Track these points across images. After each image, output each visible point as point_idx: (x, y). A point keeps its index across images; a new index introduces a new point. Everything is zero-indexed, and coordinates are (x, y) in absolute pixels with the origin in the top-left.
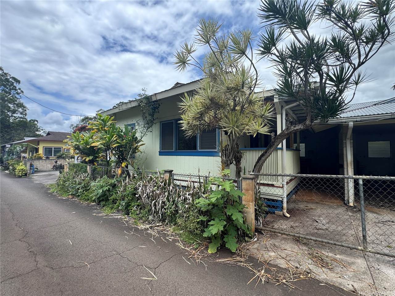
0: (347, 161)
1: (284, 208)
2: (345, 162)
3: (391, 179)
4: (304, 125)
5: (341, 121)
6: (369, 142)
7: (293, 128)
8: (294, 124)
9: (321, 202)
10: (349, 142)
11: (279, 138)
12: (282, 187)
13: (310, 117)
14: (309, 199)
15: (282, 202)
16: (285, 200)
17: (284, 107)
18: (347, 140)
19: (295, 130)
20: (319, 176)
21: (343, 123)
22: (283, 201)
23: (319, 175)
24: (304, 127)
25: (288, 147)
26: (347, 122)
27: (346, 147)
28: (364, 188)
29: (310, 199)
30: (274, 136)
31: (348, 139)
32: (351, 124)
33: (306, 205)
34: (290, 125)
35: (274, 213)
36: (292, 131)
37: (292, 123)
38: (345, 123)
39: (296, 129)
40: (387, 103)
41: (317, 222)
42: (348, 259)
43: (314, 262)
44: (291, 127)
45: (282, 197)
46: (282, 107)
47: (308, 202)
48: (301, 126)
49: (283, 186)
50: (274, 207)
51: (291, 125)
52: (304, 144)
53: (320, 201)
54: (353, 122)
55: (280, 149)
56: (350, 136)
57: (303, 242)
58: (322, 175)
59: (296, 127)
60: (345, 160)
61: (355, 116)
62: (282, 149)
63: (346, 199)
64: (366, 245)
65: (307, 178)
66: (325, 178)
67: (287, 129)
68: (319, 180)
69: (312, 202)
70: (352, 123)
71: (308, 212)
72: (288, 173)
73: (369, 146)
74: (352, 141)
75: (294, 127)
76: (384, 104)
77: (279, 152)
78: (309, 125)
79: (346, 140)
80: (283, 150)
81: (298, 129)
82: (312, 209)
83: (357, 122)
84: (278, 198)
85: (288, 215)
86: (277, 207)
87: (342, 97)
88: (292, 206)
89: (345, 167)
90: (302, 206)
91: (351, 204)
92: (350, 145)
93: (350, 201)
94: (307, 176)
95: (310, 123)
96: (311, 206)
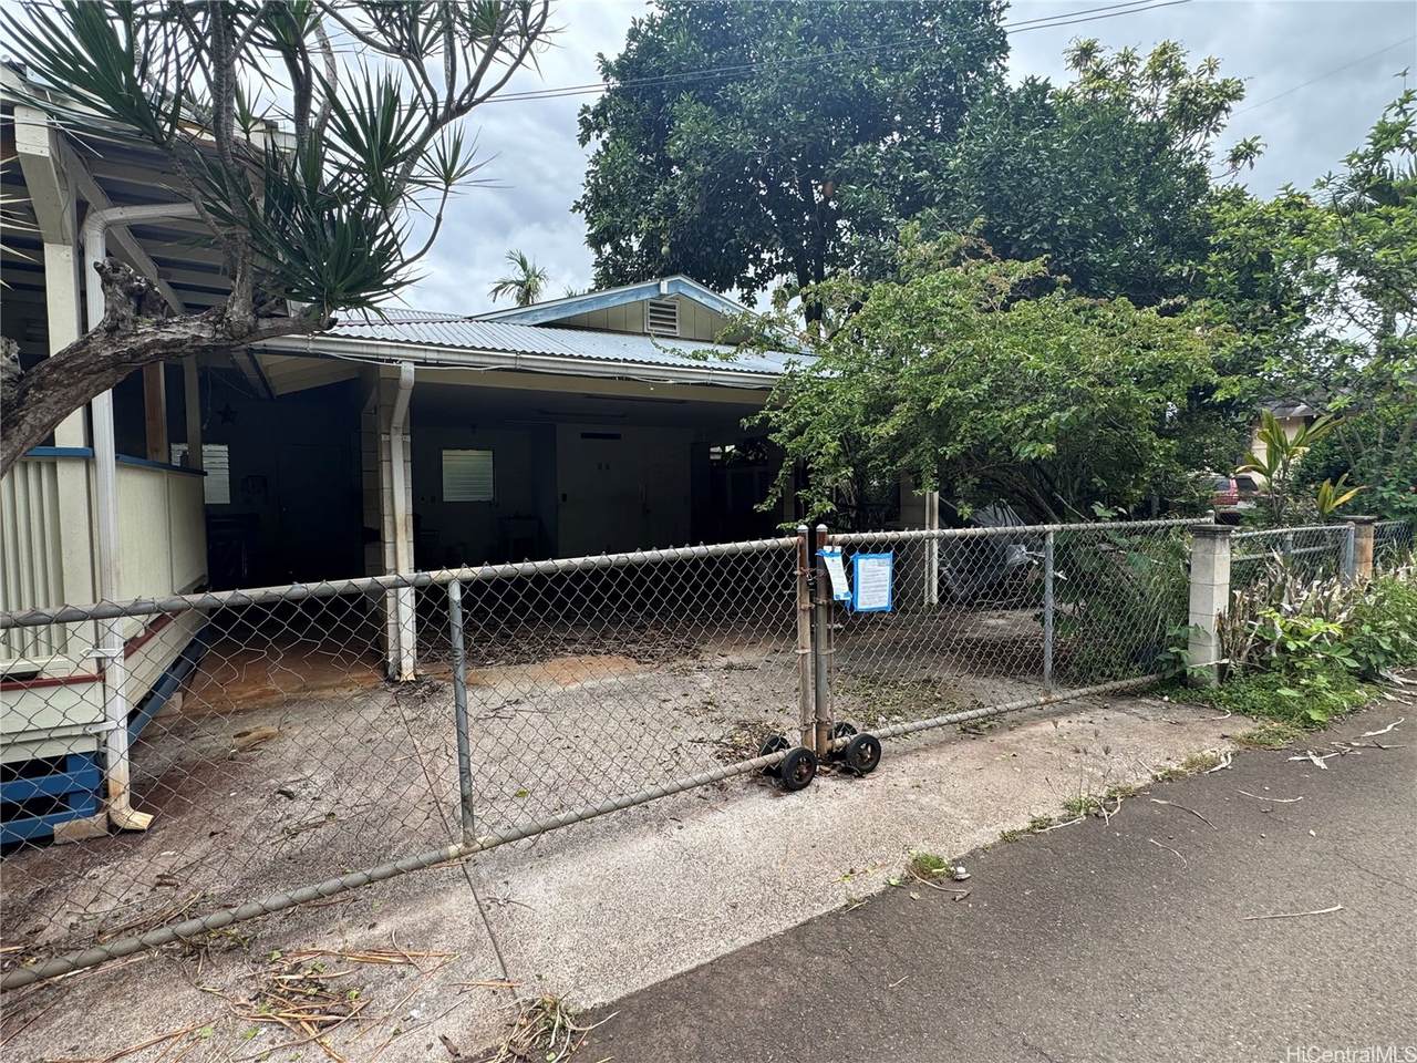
0: (393, 515)
1: (111, 790)
2: (387, 519)
3: (537, 569)
4: (215, 323)
5: (374, 350)
6: (444, 452)
7: (147, 331)
8: (155, 312)
9: (305, 695)
10: (401, 442)
11: (58, 382)
12: (101, 676)
13: (249, 283)
14: (252, 693)
15: (99, 759)
16: (119, 744)
17: (94, 211)
18: (393, 430)
19: (165, 345)
20: (298, 589)
21: (382, 360)
22: (104, 755)
23: (297, 585)
24: (218, 336)
25: (132, 447)
26: (396, 361)
27: (391, 461)
28: (464, 615)
29: (257, 691)
30: (18, 368)
31: (396, 428)
32: (408, 371)
33: (239, 730)
34: (128, 312)
35: (47, 840)
36: (147, 347)
37: (143, 301)
38: (388, 361)
39: (167, 337)
40: (500, 320)
41: (290, 795)
42: (417, 916)
43: (282, 1028)
44: (135, 322)
45: (98, 734)
46: (82, 209)
47: (245, 711)
48: (202, 328)
49: (101, 670)
50: (40, 805)
51: (138, 312)
52: (225, 448)
53: (299, 691)
54: (416, 363)
55: (70, 455)
56: (402, 420)
57: (226, 944)
58: (313, 586)
59: (167, 325)
60: (387, 510)
61: (419, 343)
62: (86, 456)
63: (390, 660)
64: (471, 830)
65: (239, 608)
66: (325, 598)
67: (112, 329)
68: (300, 610)
69: (266, 702)
70: (412, 367)
71: (250, 760)
72: (123, 596)
73: (444, 463)
74: (408, 439)
75: (158, 324)
76: (490, 321)
77: (71, 478)
78: (246, 330)
79: (389, 434)
80: (95, 463)
81: (181, 343)
82: (266, 738)
83: (425, 364)
84: (68, 742)
85: (141, 820)
86: (65, 798)
87: (391, 226)
88: (164, 755)
89: (388, 538)
90: (218, 739)
91: (408, 674)
92: (401, 455)
93: (404, 665)
94: (239, 599)
95: (250, 319)
96: (263, 724)
